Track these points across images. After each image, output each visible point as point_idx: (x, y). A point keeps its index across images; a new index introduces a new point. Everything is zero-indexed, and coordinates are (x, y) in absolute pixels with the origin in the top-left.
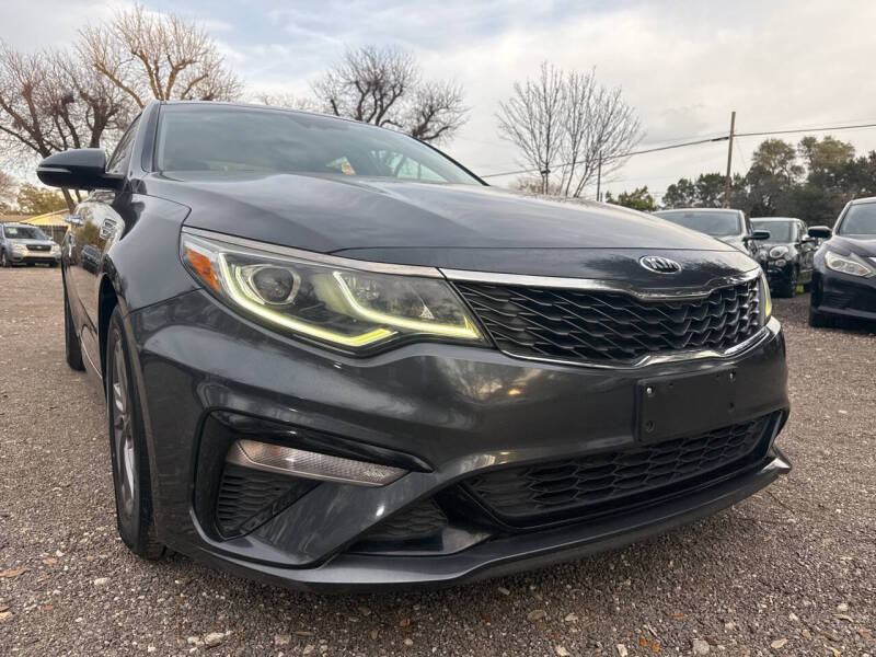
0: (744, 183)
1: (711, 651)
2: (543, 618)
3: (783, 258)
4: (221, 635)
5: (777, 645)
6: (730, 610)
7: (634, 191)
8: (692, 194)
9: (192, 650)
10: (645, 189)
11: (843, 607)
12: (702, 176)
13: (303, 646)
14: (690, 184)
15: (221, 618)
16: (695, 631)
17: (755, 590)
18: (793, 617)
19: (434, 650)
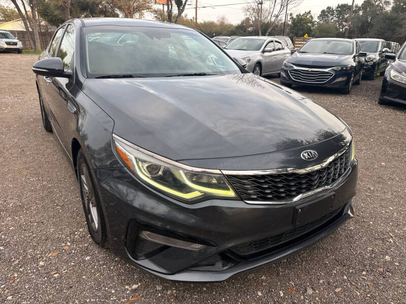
0: (359, 9)
1: (313, 293)
2: (253, 278)
3: (372, 61)
4: (137, 286)
5: (337, 290)
6: (322, 274)
7: (304, 13)
8: (333, 15)
9: (128, 292)
10: (310, 11)
11: (364, 273)
12: (339, 5)
13: (167, 291)
14: (332, 9)
15: (135, 277)
16: (308, 284)
17: (333, 264)
18: (345, 277)
19: (214, 293)
